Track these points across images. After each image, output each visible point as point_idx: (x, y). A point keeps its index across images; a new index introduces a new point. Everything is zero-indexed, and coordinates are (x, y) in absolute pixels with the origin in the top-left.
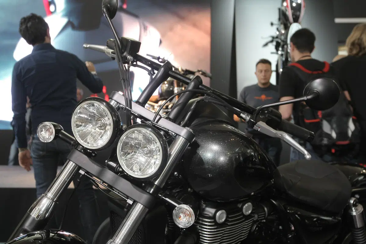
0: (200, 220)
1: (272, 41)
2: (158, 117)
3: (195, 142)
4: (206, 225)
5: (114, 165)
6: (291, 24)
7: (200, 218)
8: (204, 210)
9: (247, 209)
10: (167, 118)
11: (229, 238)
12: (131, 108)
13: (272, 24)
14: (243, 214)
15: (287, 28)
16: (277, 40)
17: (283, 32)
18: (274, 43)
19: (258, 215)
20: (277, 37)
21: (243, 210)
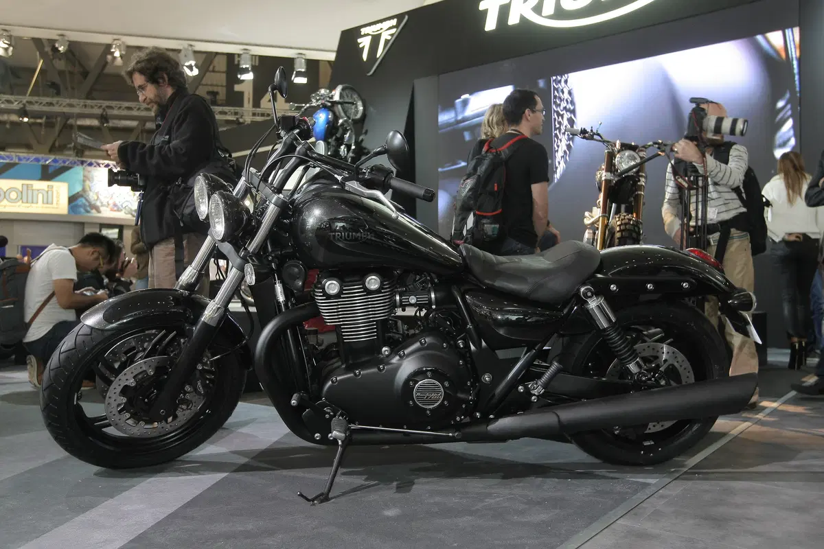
21: (366, 284)
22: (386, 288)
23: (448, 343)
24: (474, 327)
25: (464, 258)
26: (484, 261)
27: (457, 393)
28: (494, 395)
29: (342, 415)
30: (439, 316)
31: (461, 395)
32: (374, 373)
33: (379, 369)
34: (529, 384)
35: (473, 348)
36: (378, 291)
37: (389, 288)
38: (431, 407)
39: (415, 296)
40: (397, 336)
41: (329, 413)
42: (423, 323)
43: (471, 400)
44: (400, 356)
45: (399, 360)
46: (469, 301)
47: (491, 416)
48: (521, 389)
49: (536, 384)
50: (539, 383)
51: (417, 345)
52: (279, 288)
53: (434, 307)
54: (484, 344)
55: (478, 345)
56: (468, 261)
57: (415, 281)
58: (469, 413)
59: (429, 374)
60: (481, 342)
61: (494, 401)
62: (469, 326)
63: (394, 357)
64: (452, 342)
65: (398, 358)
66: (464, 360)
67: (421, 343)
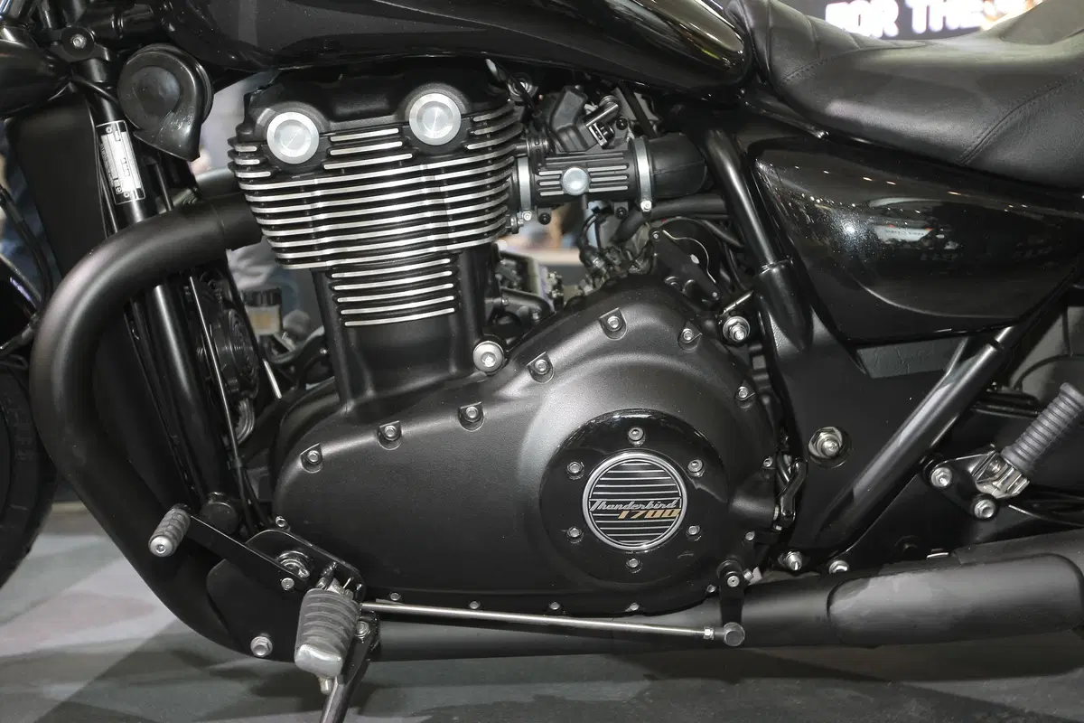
14: (404, 135)
21: (413, 122)
22: (483, 138)
23: (698, 326)
24: (787, 273)
25: (748, 39)
26: (818, 43)
27: (731, 496)
28: (850, 497)
29: (339, 576)
30: (661, 235)
31: (743, 504)
32: (446, 434)
33: (463, 419)
34: (970, 461)
35: (780, 340)
36: (454, 148)
37: (493, 135)
38: (645, 546)
39: (584, 167)
40: (524, 306)
41: (292, 573)
42: (608, 263)
43: (779, 520)
44: (535, 375)
45: (530, 386)
46: (769, 184)
47: (839, 566)
48: (941, 477)
49: (1001, 460)
50: (1011, 457)
51: (591, 336)
52: (118, 149)
53: (646, 205)
54: (819, 327)
55: (801, 333)
56: (761, 44)
57: (583, 117)
58: (768, 557)
59: (636, 435)
60: (810, 324)
61: (852, 515)
62: (771, 268)
63: (516, 376)
64: (709, 324)
65: (526, 378)
66: (753, 386)
67: (607, 330)
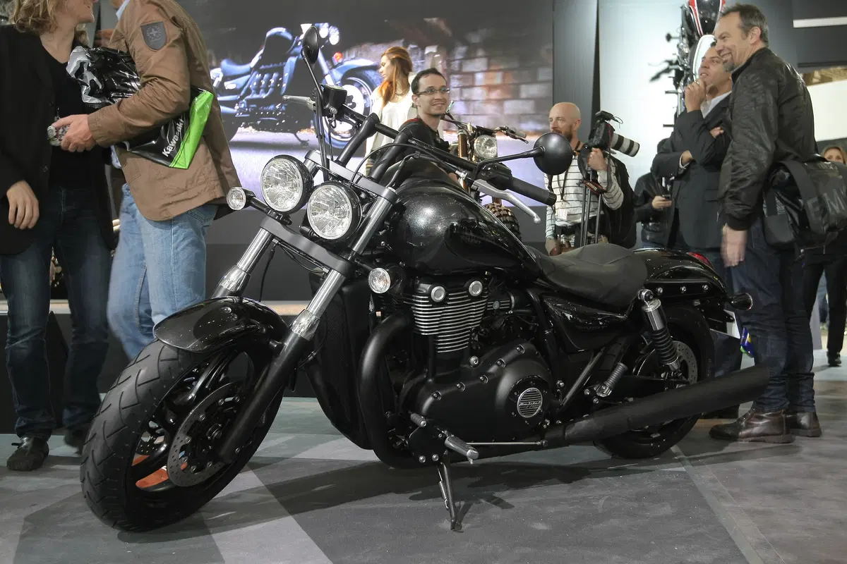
0: (413, 298)
1: (667, 71)
2: (357, 177)
3: (400, 203)
4: (420, 303)
5: (307, 229)
6: (699, 37)
7: (414, 296)
8: (418, 286)
9: (475, 288)
10: (368, 178)
11: (453, 325)
12: (328, 167)
13: (669, 38)
14: (468, 293)
15: (692, 42)
16: (677, 67)
17: (686, 50)
18: (673, 74)
19: (500, 303)
20: (677, 63)
38: (531, 416)
